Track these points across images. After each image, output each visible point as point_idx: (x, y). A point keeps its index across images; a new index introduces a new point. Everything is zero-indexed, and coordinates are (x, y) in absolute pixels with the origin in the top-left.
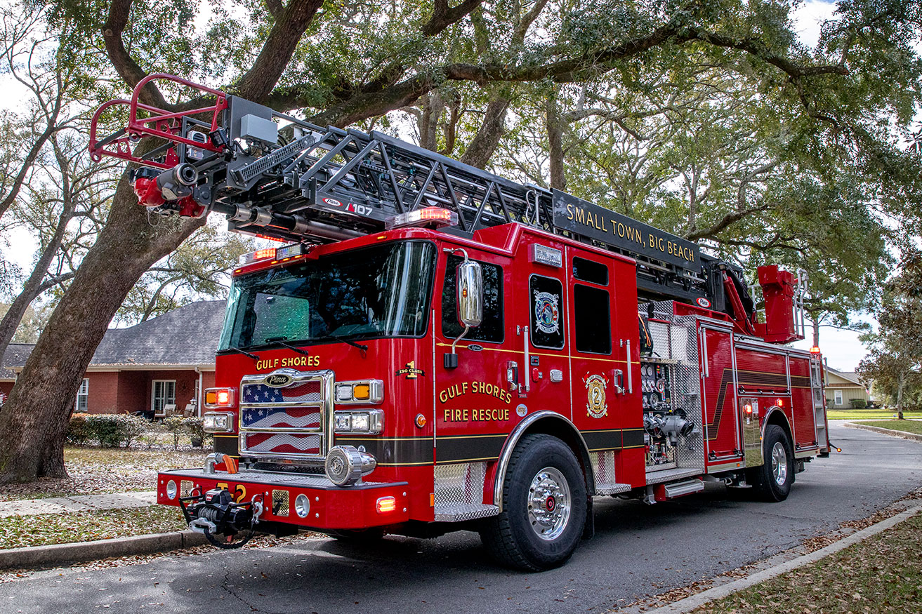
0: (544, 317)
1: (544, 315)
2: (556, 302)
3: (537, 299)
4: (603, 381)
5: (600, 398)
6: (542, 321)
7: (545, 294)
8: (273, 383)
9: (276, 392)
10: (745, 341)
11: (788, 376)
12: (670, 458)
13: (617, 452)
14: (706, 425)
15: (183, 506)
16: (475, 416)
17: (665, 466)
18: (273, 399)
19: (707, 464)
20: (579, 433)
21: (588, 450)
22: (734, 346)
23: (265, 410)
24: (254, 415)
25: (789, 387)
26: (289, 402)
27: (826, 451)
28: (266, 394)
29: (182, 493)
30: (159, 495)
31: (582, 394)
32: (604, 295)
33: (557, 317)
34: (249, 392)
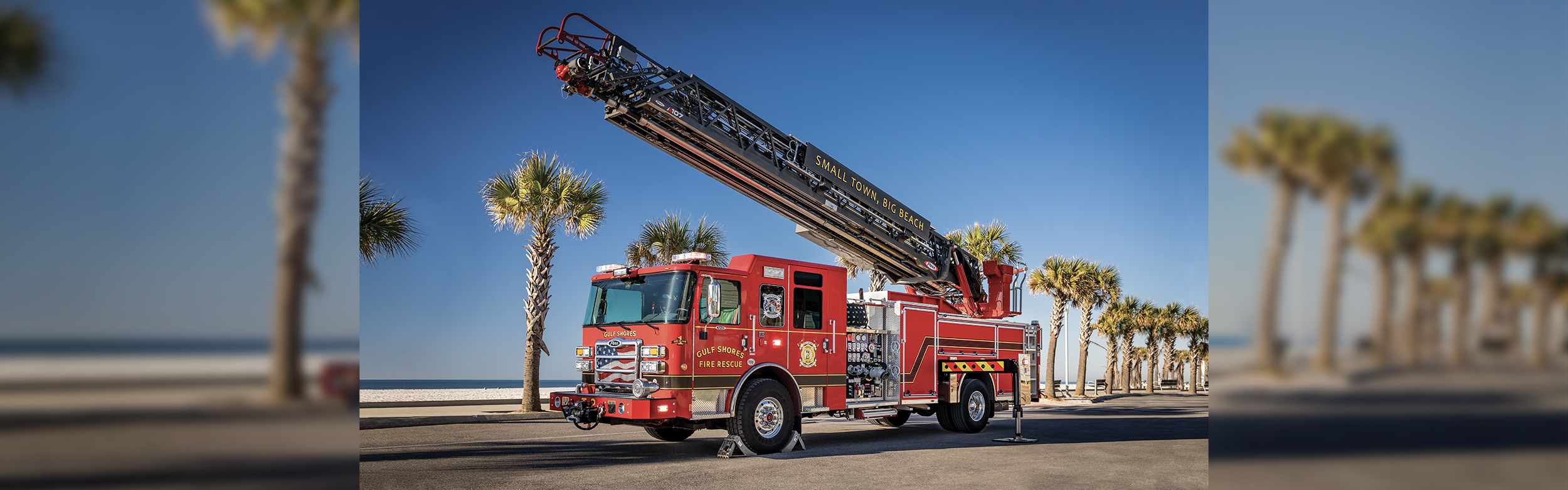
0: (770, 309)
1: (770, 308)
2: (779, 300)
3: (765, 299)
4: (814, 345)
5: (811, 356)
6: (768, 311)
7: (771, 295)
8: (612, 345)
9: (614, 349)
10: (947, 317)
11: (997, 342)
12: (878, 393)
13: (824, 388)
14: (904, 374)
15: (563, 410)
16: (719, 365)
17: (873, 399)
18: (613, 354)
19: (902, 399)
20: (792, 376)
21: (798, 386)
22: (937, 320)
23: (609, 359)
24: (603, 362)
25: (997, 349)
26: (621, 355)
27: (1037, 397)
28: (609, 351)
29: (563, 403)
30: (551, 405)
31: (796, 354)
32: (820, 293)
33: (780, 308)
34: (600, 349)
